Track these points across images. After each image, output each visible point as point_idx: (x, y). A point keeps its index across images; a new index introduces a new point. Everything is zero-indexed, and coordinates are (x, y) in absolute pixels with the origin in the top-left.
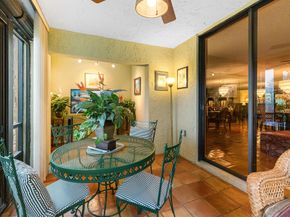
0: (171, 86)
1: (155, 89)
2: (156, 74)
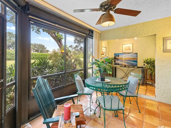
1: (164, 52)
2: (165, 40)
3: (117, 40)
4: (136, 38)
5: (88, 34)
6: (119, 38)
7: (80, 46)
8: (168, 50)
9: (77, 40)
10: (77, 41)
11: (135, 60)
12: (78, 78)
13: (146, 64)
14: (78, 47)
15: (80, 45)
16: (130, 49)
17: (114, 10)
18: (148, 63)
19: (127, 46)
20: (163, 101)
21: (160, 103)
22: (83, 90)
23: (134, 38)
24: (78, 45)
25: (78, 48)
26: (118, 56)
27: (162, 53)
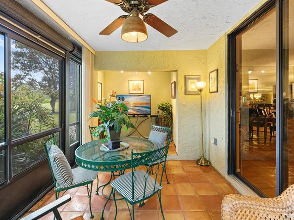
0: (201, 90)
1: (185, 94)
2: (186, 78)
3: (122, 72)
4: (149, 73)
5: (71, 52)
6: (126, 70)
7: (28, 77)
8: (190, 92)
9: (22, 63)
10: (19, 65)
11: (148, 106)
12: (54, 151)
13: (161, 111)
14: (22, 79)
15: (28, 74)
16: (140, 89)
17: (145, 14)
18: (163, 109)
19: (136, 83)
20: (185, 158)
21: (184, 162)
22: (70, 177)
23: (148, 71)
24: (22, 73)
25: (24, 82)
26: (123, 100)
27: (183, 95)
